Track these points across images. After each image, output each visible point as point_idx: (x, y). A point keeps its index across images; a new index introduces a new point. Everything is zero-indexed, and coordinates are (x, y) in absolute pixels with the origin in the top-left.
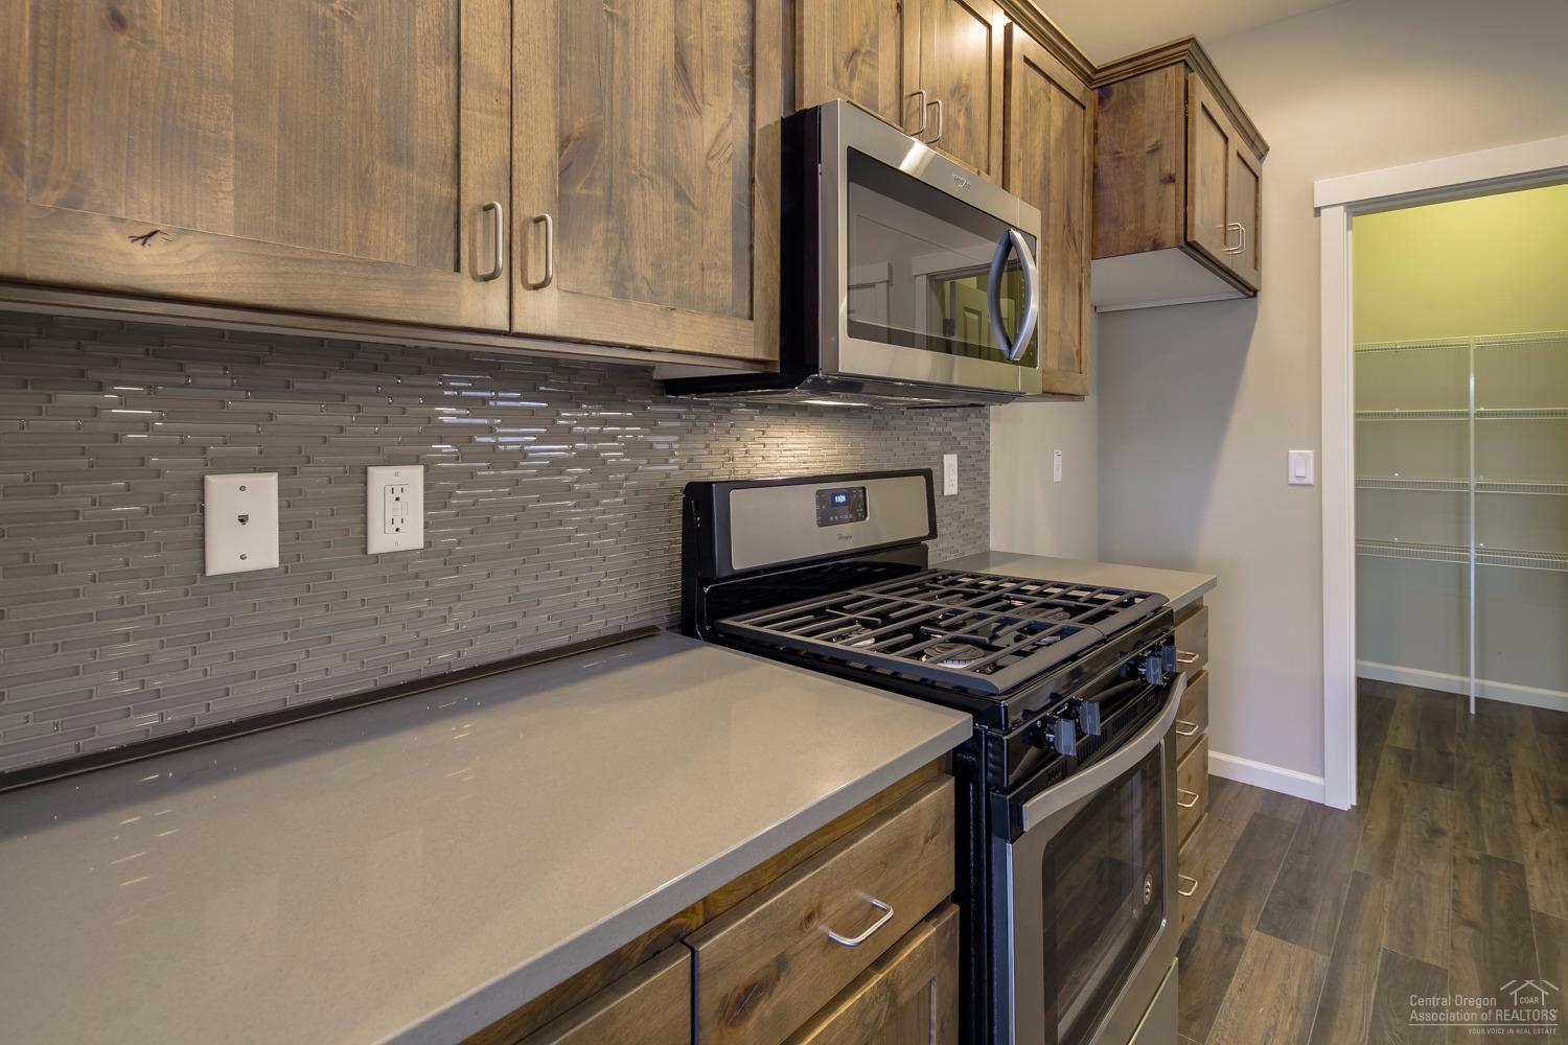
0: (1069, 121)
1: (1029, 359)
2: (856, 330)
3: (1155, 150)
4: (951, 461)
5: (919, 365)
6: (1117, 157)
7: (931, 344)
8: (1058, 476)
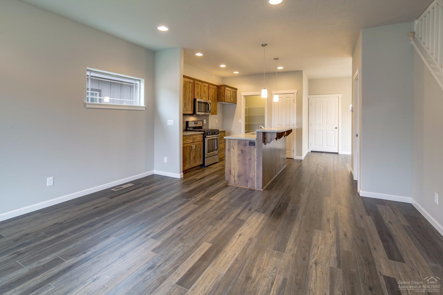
0: (215, 91)
1: (210, 112)
2: (198, 112)
3: (222, 93)
4: (205, 120)
5: (203, 113)
6: (220, 93)
7: (204, 112)
8: (217, 122)
